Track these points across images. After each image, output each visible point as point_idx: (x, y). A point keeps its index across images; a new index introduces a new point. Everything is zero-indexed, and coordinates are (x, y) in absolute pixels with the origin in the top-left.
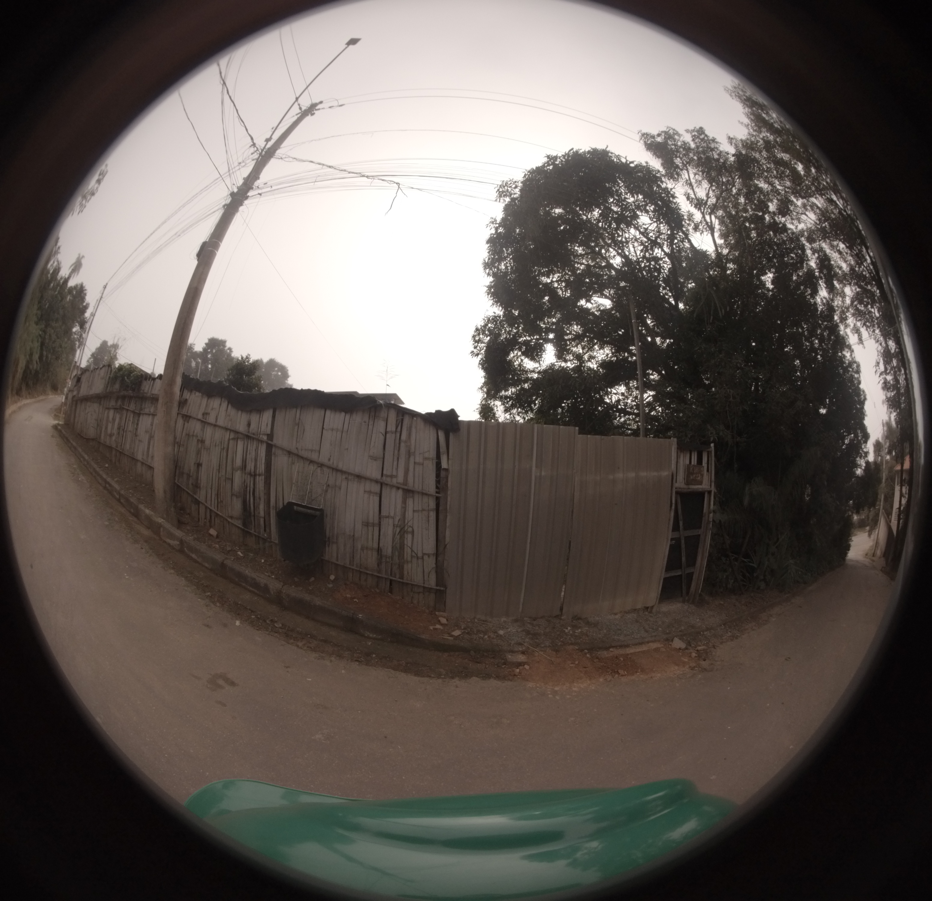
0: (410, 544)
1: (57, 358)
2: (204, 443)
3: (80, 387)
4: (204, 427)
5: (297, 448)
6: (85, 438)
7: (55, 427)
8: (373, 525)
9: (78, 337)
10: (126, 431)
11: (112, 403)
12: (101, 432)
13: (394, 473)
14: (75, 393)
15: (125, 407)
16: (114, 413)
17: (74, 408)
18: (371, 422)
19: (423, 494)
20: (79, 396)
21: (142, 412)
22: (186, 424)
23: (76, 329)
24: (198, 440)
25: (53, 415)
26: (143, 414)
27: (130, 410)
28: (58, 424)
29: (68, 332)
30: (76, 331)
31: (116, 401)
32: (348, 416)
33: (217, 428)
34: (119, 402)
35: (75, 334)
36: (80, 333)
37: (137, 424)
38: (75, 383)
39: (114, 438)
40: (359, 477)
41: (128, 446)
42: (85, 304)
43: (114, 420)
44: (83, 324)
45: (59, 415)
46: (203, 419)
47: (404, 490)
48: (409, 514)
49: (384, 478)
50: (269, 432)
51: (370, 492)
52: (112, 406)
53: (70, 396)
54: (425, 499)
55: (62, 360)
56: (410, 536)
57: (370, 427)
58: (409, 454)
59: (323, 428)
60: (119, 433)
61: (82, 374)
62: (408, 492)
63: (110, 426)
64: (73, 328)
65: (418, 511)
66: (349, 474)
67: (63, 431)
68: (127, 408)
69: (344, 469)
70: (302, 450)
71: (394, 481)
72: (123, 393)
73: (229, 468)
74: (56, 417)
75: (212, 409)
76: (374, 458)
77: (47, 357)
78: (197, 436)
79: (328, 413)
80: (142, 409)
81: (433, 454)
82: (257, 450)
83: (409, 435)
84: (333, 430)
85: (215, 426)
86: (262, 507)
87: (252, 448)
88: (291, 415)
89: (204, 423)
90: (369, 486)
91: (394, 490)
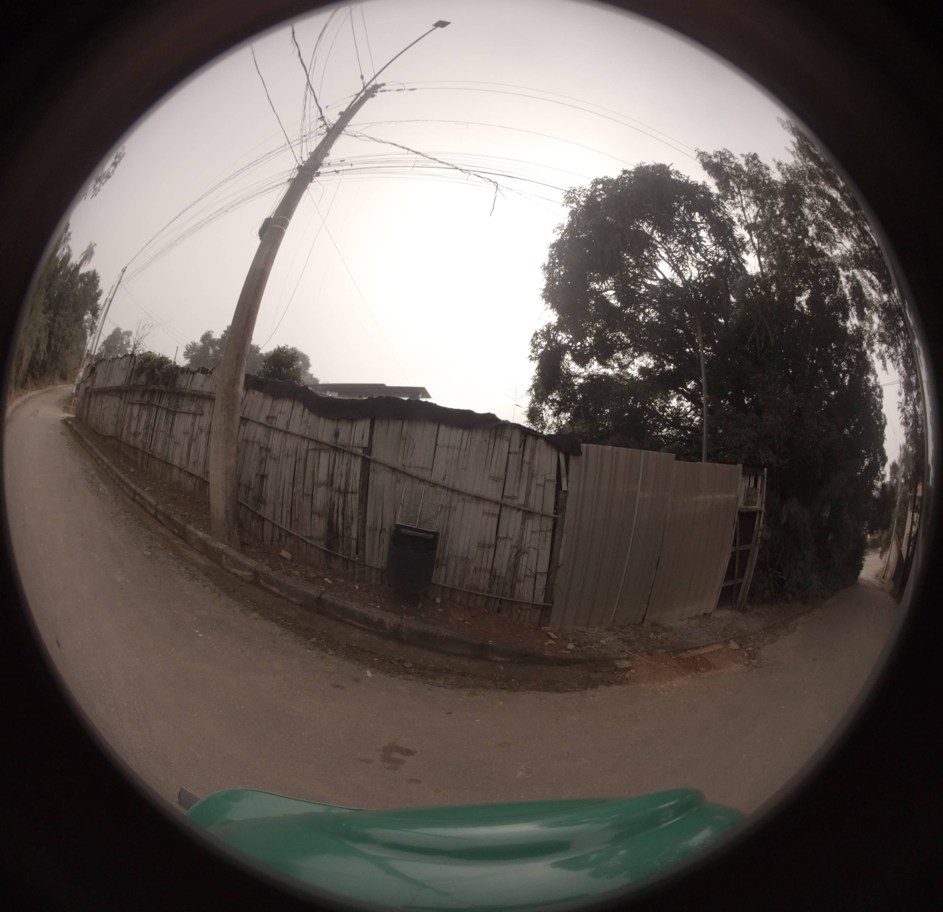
0: (524, 564)
1: (67, 347)
2: (270, 451)
3: (95, 378)
4: (270, 434)
5: (404, 465)
6: (102, 436)
7: (65, 422)
8: (489, 547)
9: (90, 324)
10: (156, 431)
11: (138, 397)
12: (122, 430)
13: (515, 495)
14: (88, 384)
15: (154, 403)
16: (140, 409)
17: (87, 400)
18: (492, 441)
19: (542, 515)
20: (94, 387)
21: (178, 410)
22: (242, 427)
23: (88, 316)
24: (261, 448)
25: (62, 407)
26: (180, 412)
27: (162, 407)
28: (69, 418)
29: (79, 319)
30: (87, 319)
31: (143, 396)
32: (466, 433)
33: (289, 436)
34: (146, 398)
35: (87, 322)
36: (92, 321)
37: (172, 424)
38: (88, 374)
39: (140, 438)
40: (478, 499)
41: (159, 448)
42: (97, 291)
43: (139, 417)
44: (95, 313)
45: (70, 407)
46: (268, 423)
47: (524, 511)
48: (528, 535)
49: (504, 499)
50: (366, 443)
51: (489, 514)
52: (137, 401)
53: (82, 387)
54: (545, 520)
55: (72, 349)
57: (491, 446)
58: (532, 475)
59: (436, 445)
60: (147, 433)
61: (96, 364)
62: (528, 513)
63: (134, 424)
64: (84, 315)
65: (535, 532)
66: (465, 494)
67: (75, 427)
68: (157, 404)
69: (462, 490)
70: (410, 467)
71: (515, 502)
72: (151, 387)
73: (308, 482)
74: (66, 409)
75: (280, 413)
76: (496, 479)
77: (56, 346)
78: (259, 443)
79: (443, 428)
80: (177, 407)
81: (554, 476)
82: (349, 464)
83: (532, 457)
84: (448, 447)
85: (286, 432)
86: (354, 527)
87: (342, 461)
88: (395, 427)
89: (269, 428)
90: (488, 507)
91: (514, 511)
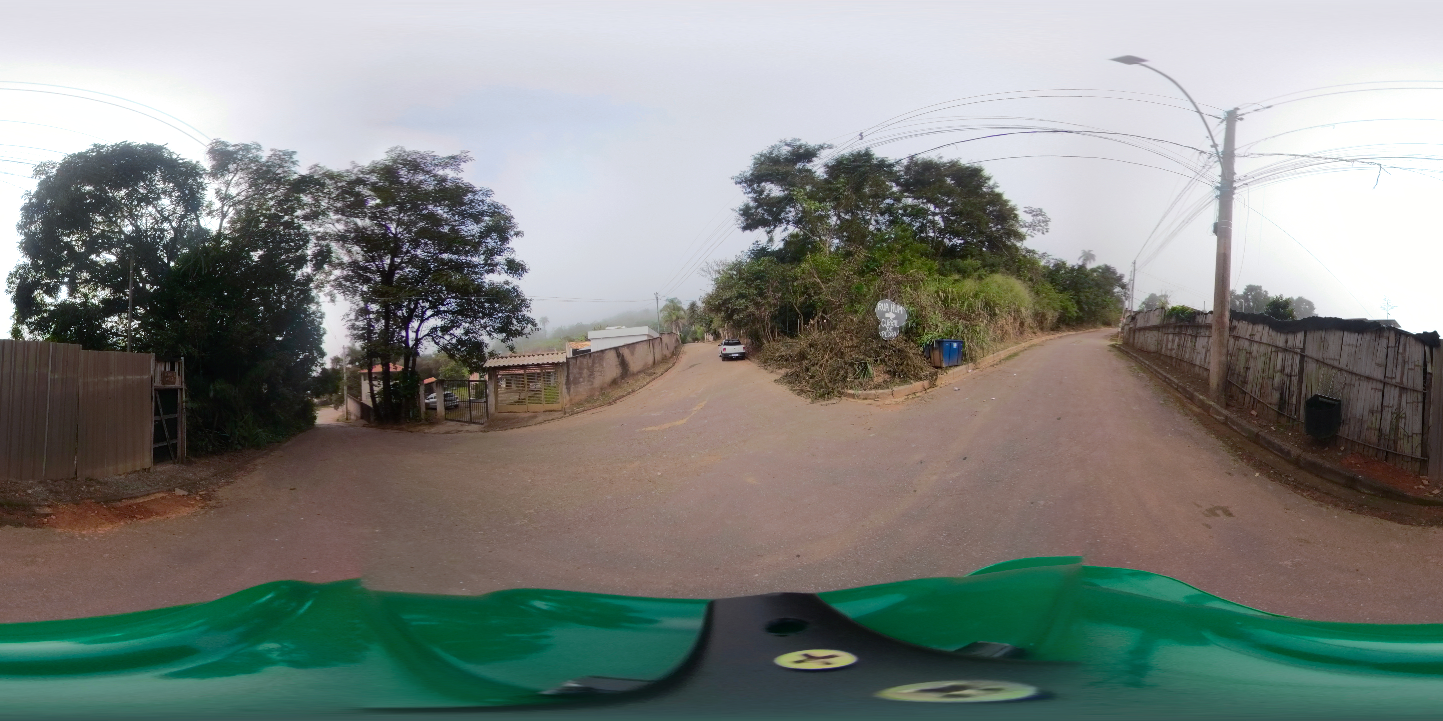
0: (1403, 426)
2: (1251, 355)
3: (1136, 322)
4: (1251, 344)
5: (1322, 357)
7: (1112, 347)
8: (1377, 411)
10: (1186, 347)
11: (1170, 330)
12: (1162, 347)
13: (1394, 376)
14: (1131, 326)
15: (1183, 332)
16: (1173, 336)
17: (1131, 334)
18: (1377, 340)
19: (1414, 391)
20: (1136, 327)
22: (1236, 342)
23: (1117, 289)
24: (1246, 353)
26: (1199, 336)
27: (1188, 334)
28: (1116, 344)
31: (1174, 329)
32: (1360, 336)
33: (1262, 345)
34: (1177, 329)
35: (1118, 292)
36: (1122, 292)
37: (1195, 343)
38: (1130, 320)
39: (1175, 351)
40: (1369, 378)
41: (1188, 356)
43: (1173, 341)
44: (1123, 287)
45: (1116, 339)
46: (1250, 338)
47: (1400, 387)
48: (1404, 404)
49: (1386, 379)
50: (1302, 346)
51: (1376, 389)
52: (1170, 332)
53: (1126, 328)
54: (1415, 394)
56: (1403, 420)
57: (1377, 343)
58: (1404, 362)
59: (1341, 344)
60: (1179, 348)
61: (1135, 315)
62: (1403, 389)
63: (1171, 344)
64: (1113, 289)
65: (1410, 403)
66: (1361, 376)
67: (1122, 349)
69: (1357, 373)
70: (1327, 359)
71: (1394, 381)
72: (1179, 324)
73: (1271, 371)
74: (1113, 340)
75: (1258, 332)
76: (1379, 365)
78: (1245, 350)
79: (1345, 331)
80: (1198, 333)
81: (1421, 362)
82: (1293, 359)
83: (1405, 349)
84: (1349, 345)
85: (1260, 343)
86: (1295, 397)
87: (1289, 357)
88: (1318, 335)
89: (1251, 341)
90: (1375, 385)
91: (1393, 388)
